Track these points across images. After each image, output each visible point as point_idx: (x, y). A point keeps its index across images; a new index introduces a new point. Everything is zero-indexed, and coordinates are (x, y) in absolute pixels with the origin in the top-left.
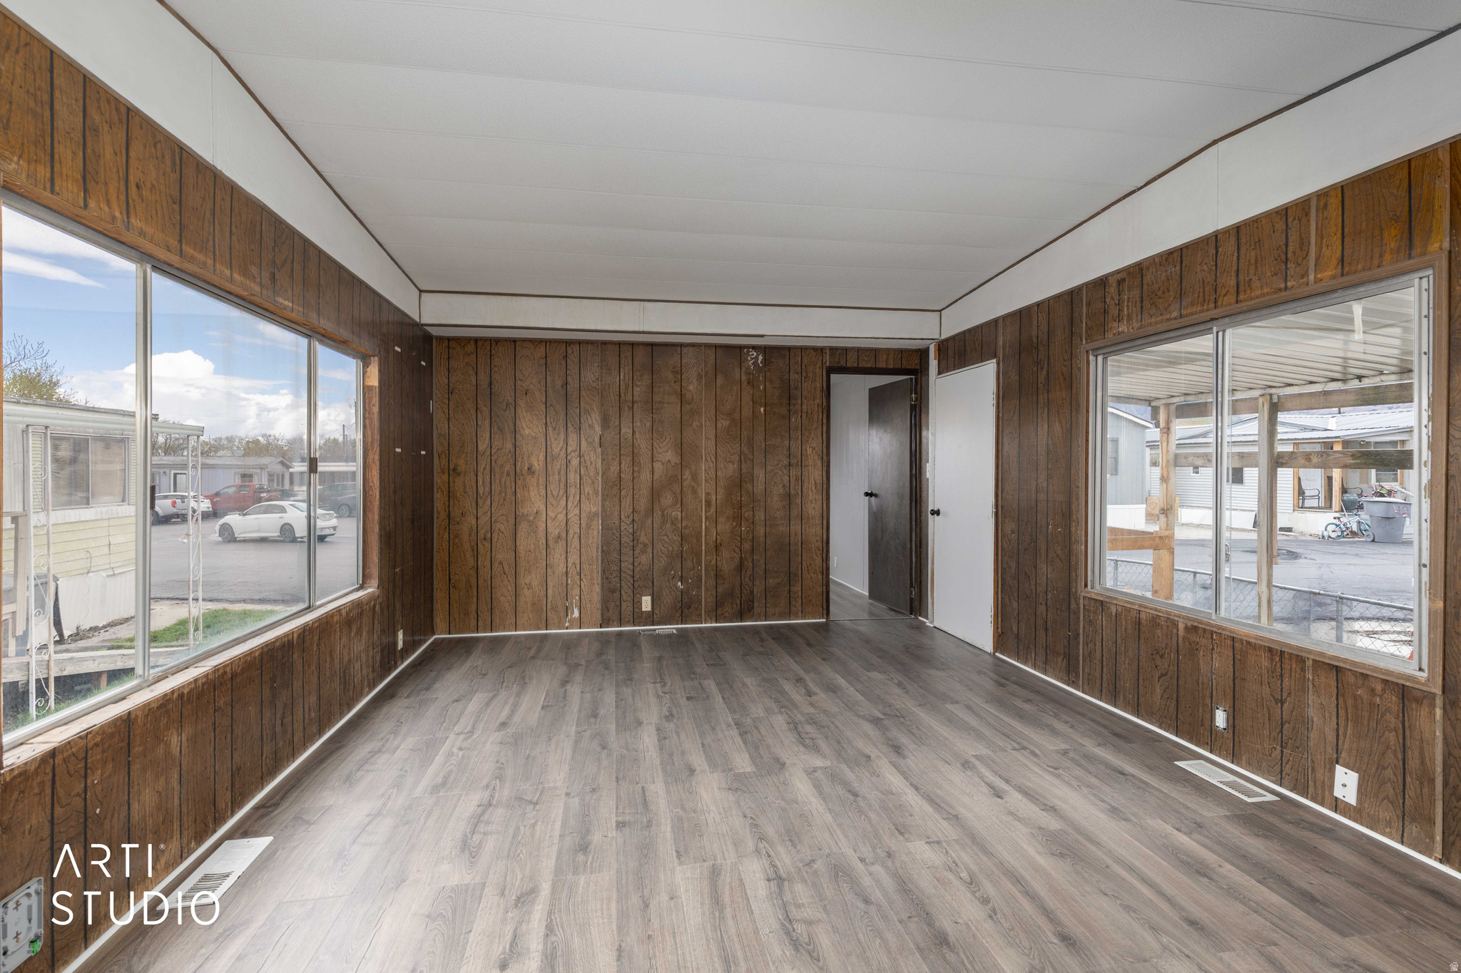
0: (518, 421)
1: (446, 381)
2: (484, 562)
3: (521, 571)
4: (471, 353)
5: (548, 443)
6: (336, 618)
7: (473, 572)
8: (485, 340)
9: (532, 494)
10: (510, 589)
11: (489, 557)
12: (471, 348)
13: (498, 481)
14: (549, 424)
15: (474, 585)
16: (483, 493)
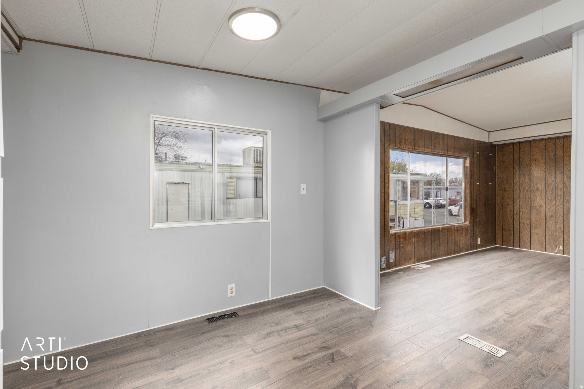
0: (531, 171)
1: (501, 159)
2: (516, 223)
3: (533, 228)
4: (511, 148)
5: (546, 179)
6: (453, 228)
7: (512, 226)
8: (517, 143)
9: (538, 198)
10: (528, 234)
11: (518, 221)
12: (511, 146)
13: (522, 193)
14: (546, 171)
15: (512, 230)
16: (516, 197)
